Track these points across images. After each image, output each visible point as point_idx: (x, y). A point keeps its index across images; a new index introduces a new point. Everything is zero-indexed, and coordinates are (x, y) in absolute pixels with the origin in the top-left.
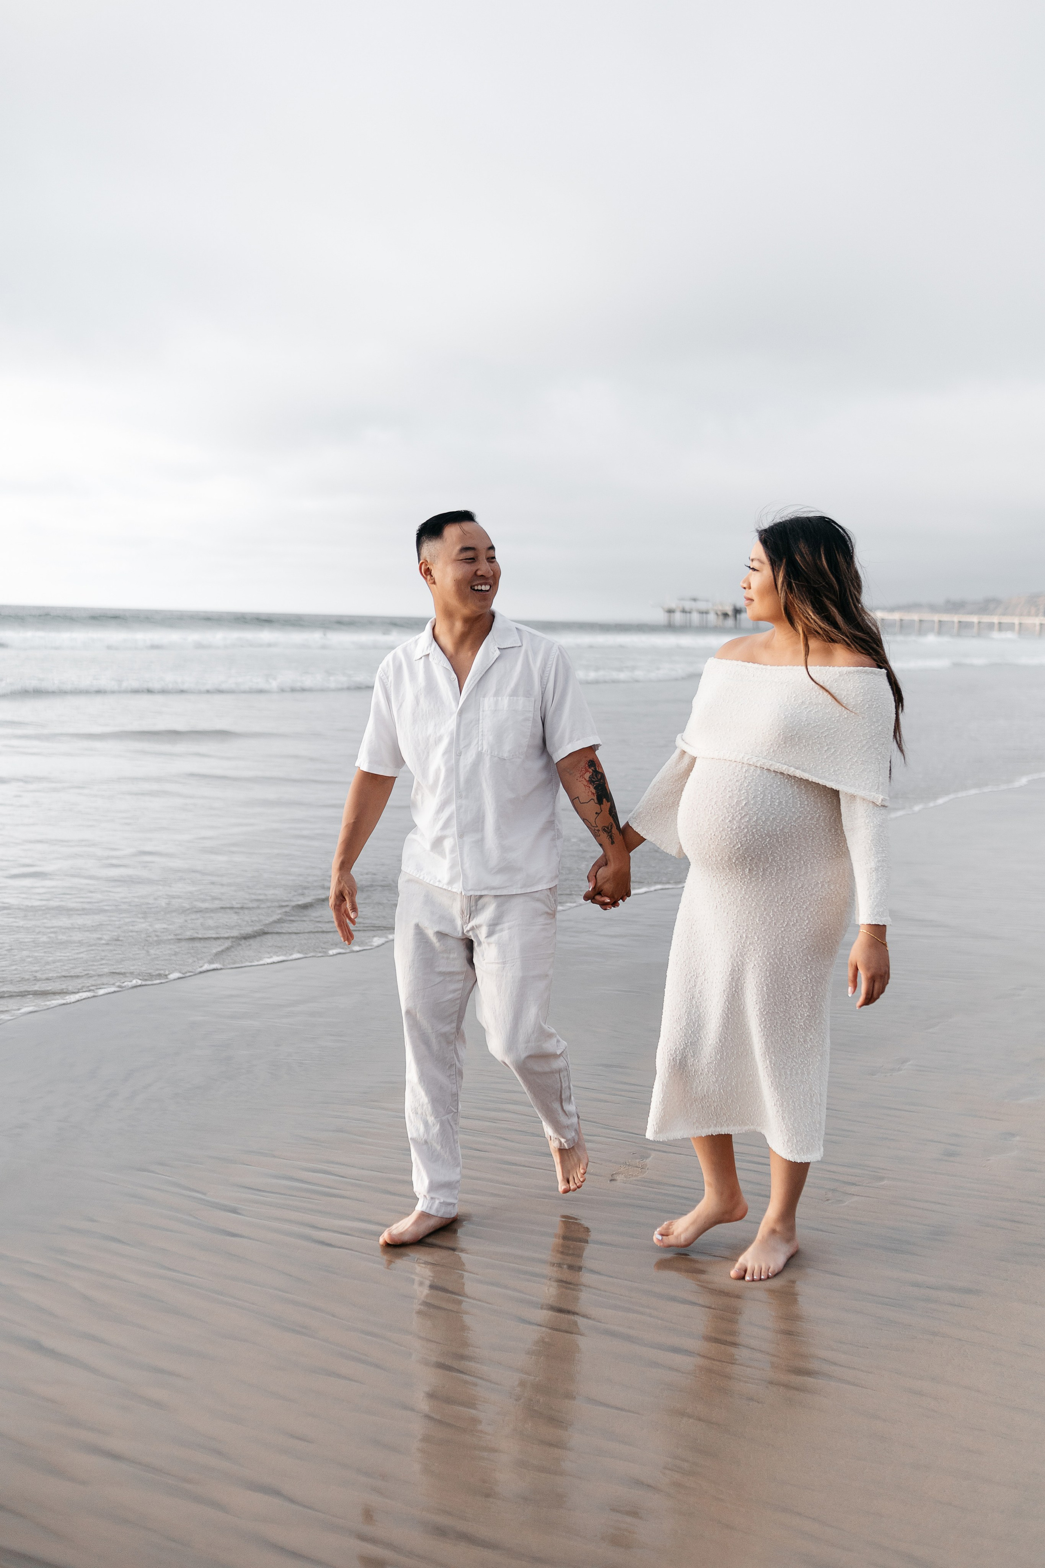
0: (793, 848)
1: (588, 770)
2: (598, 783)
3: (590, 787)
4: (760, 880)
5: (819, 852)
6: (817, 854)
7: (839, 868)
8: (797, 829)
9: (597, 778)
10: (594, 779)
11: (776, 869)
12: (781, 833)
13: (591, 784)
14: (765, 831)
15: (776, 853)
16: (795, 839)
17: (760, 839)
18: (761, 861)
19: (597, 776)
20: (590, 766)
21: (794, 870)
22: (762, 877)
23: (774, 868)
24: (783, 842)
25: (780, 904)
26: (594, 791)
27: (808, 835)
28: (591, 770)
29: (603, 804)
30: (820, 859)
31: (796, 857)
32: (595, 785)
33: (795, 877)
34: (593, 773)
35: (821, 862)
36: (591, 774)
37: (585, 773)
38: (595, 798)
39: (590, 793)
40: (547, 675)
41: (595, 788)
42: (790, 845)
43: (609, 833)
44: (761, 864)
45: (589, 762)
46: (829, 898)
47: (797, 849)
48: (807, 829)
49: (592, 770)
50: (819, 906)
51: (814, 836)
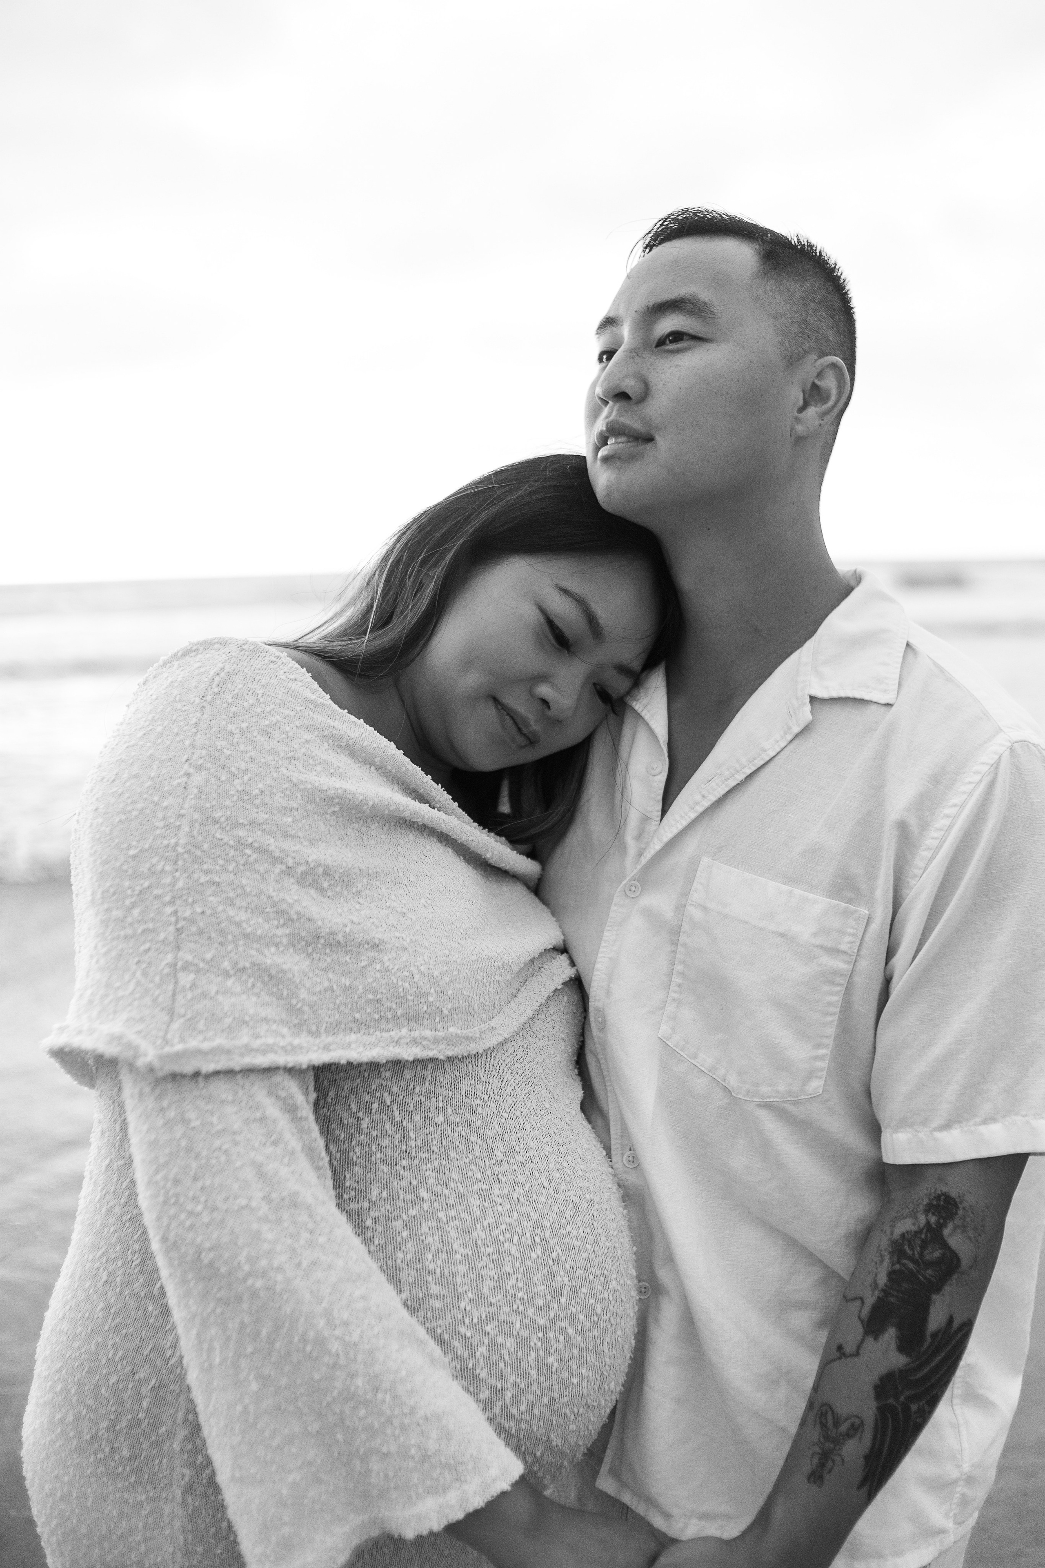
1: (919, 1215)
2: (911, 1265)
3: (882, 1262)
9: (921, 1255)
10: (912, 1249)
13: (892, 1253)
19: (924, 1247)
20: (929, 1209)
26: (882, 1280)
28: (922, 1219)
29: (876, 1338)
32: (897, 1266)
34: (921, 1231)
36: (914, 1228)
37: (906, 1217)
38: (870, 1301)
39: (869, 1279)
40: (935, 843)
41: (891, 1274)
43: (827, 1438)
45: (938, 1197)
49: (928, 1223)
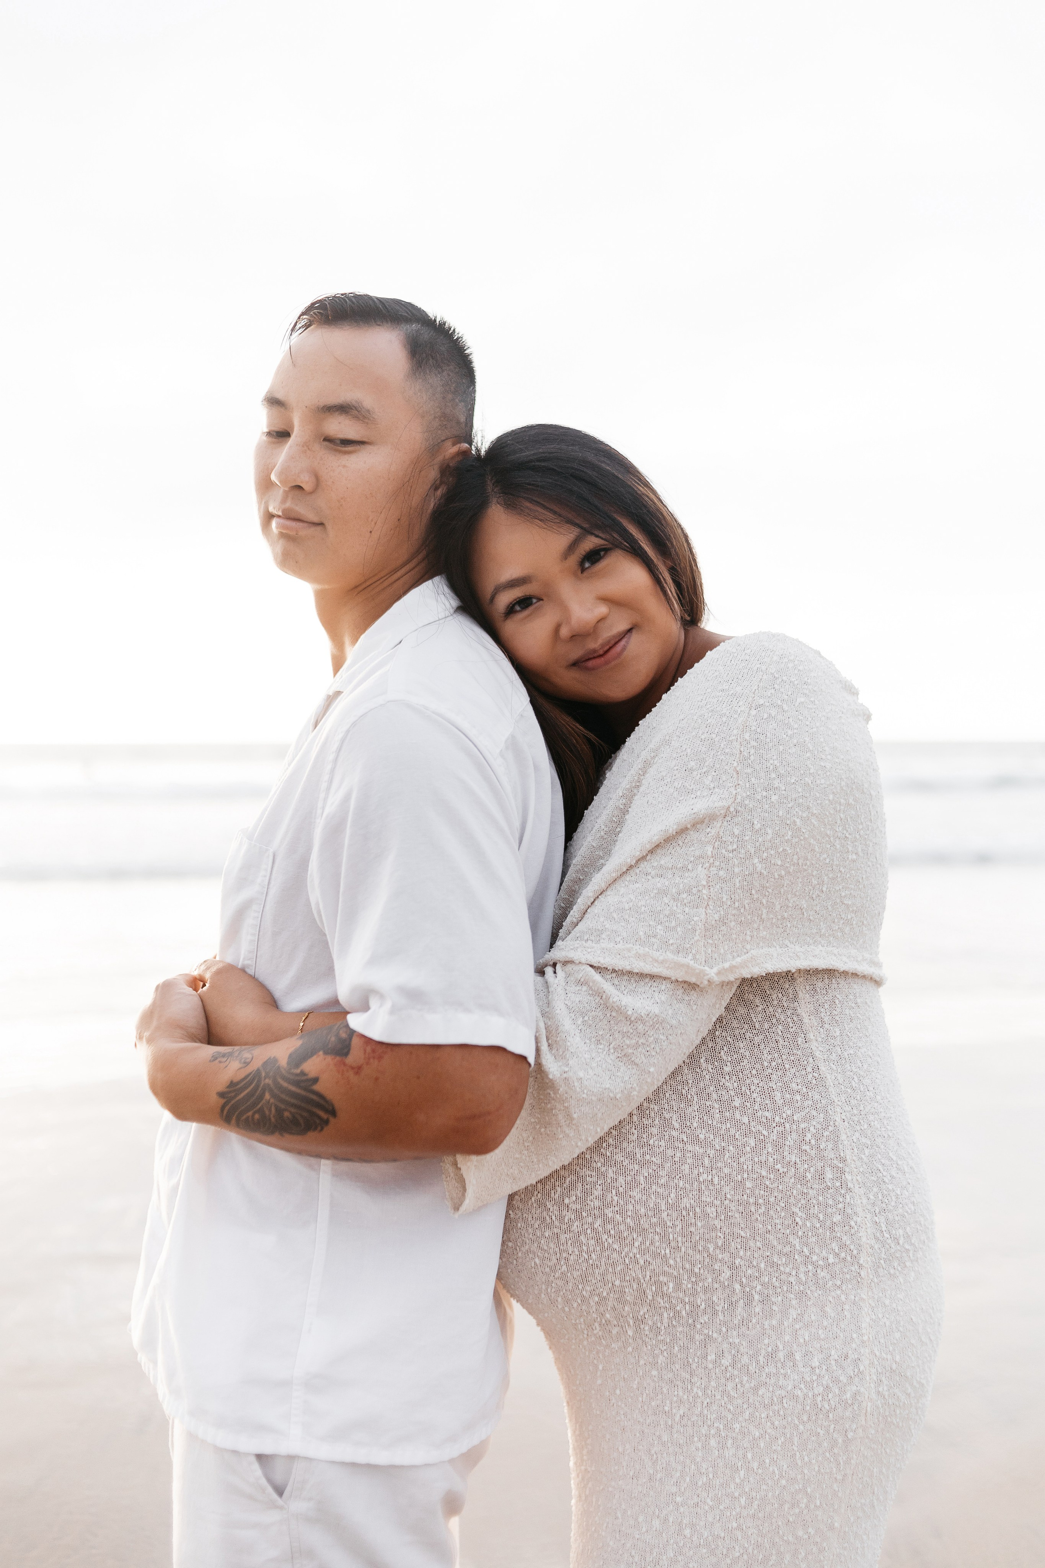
0: (711, 1247)
4: (630, 1349)
5: (787, 1249)
6: (780, 1253)
7: (843, 1297)
8: (719, 1192)
11: (665, 1315)
12: (675, 1215)
14: (629, 1220)
15: (664, 1273)
16: (716, 1222)
17: (616, 1246)
18: (625, 1303)
21: (715, 1313)
22: (634, 1339)
23: (661, 1315)
24: (680, 1239)
25: (677, 1418)
27: (752, 1200)
30: (788, 1270)
31: (720, 1273)
33: (715, 1335)
35: (792, 1279)
42: (702, 1243)
44: (626, 1308)
46: (806, 1396)
47: (723, 1248)
48: (749, 1184)
50: (777, 1423)
51: (772, 1199)
